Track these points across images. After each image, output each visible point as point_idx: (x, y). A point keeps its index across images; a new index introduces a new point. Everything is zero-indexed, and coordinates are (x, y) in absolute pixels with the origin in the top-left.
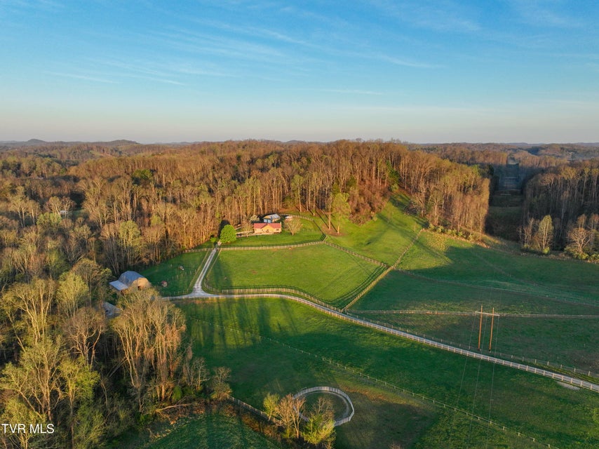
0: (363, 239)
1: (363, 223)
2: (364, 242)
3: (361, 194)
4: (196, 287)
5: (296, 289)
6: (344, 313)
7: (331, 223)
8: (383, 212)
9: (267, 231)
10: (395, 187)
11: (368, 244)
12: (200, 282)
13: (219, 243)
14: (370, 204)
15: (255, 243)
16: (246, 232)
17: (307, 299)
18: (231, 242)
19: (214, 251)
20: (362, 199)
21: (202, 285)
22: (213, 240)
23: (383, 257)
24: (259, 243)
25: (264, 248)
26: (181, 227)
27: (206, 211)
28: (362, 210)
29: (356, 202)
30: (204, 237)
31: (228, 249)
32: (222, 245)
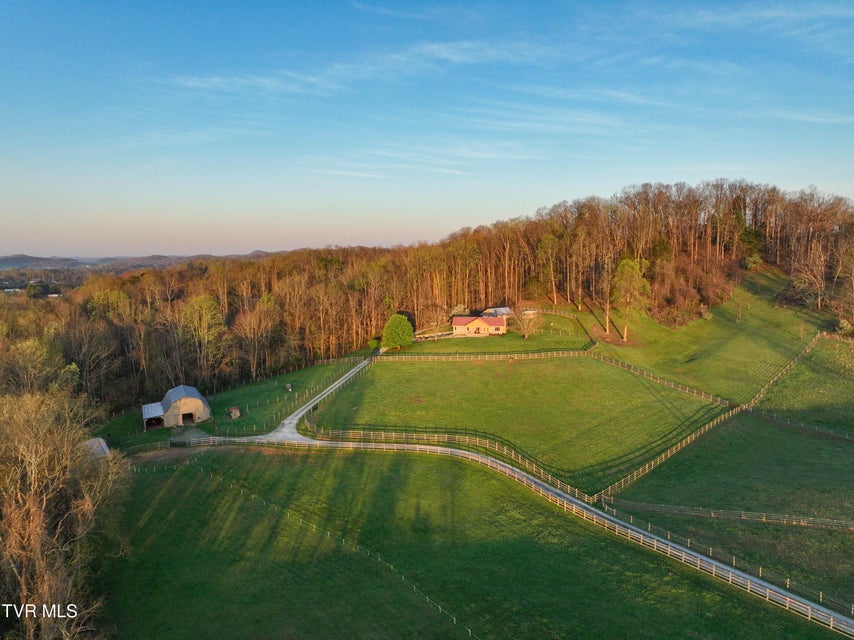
0: (679, 353)
1: (681, 324)
2: (679, 358)
3: (681, 271)
4: (286, 422)
5: (494, 438)
6: (598, 505)
7: (611, 321)
8: (726, 305)
9: (478, 331)
10: (755, 261)
11: (690, 361)
13: (384, 349)
14: (699, 290)
15: (445, 350)
17: (514, 463)
19: (366, 362)
20: (682, 281)
21: (301, 420)
22: (374, 344)
23: (723, 386)
24: (453, 350)
25: (458, 358)
28: (680, 299)
29: (667, 287)
32: (387, 354)
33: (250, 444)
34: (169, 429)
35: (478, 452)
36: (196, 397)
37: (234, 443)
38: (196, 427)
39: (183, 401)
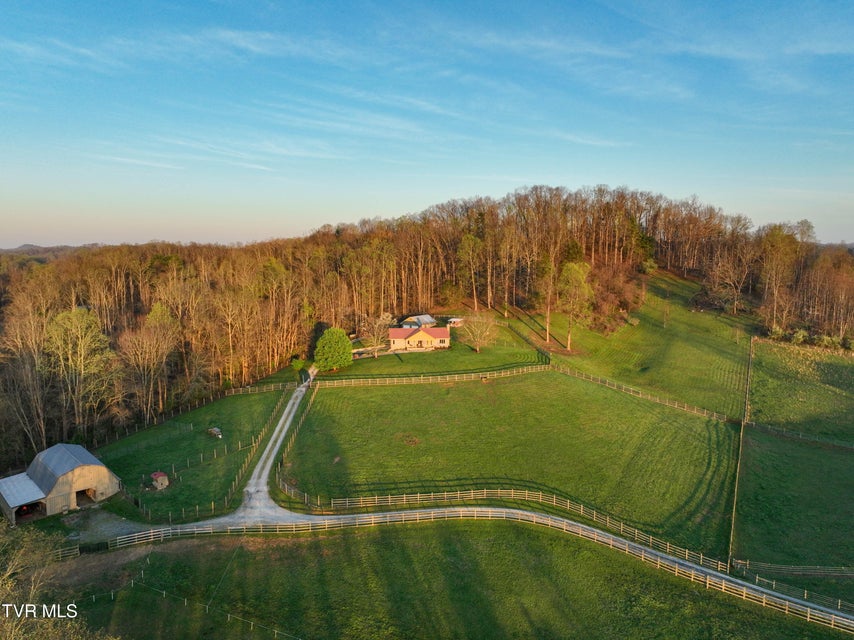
0: (628, 362)
1: (613, 330)
2: (631, 367)
4: (251, 490)
5: (542, 489)
8: (645, 310)
9: (420, 345)
10: (650, 265)
11: (643, 370)
12: (266, 473)
13: (313, 371)
15: (398, 370)
16: (374, 347)
18: (341, 369)
19: (302, 389)
21: (271, 483)
22: (298, 365)
24: (408, 369)
25: (422, 380)
26: (222, 334)
27: (281, 301)
28: (604, 304)
30: (277, 358)
31: (336, 383)
32: (320, 376)
33: (219, 534)
34: (57, 518)
35: (533, 510)
36: (95, 464)
37: (192, 536)
38: (103, 508)
39: (77, 471)
